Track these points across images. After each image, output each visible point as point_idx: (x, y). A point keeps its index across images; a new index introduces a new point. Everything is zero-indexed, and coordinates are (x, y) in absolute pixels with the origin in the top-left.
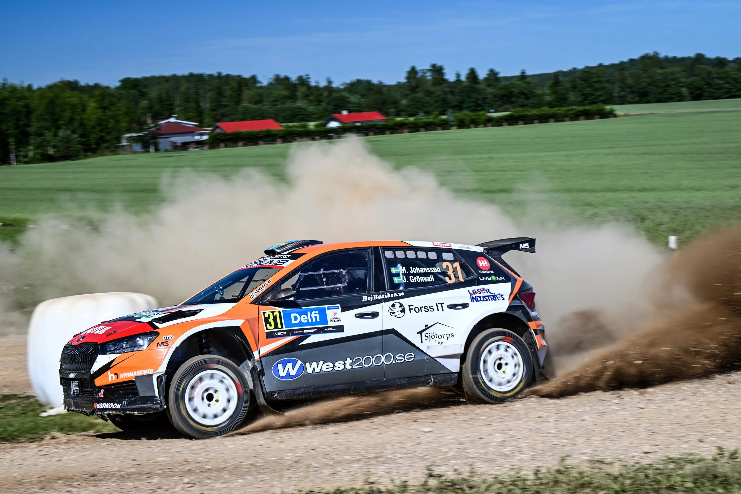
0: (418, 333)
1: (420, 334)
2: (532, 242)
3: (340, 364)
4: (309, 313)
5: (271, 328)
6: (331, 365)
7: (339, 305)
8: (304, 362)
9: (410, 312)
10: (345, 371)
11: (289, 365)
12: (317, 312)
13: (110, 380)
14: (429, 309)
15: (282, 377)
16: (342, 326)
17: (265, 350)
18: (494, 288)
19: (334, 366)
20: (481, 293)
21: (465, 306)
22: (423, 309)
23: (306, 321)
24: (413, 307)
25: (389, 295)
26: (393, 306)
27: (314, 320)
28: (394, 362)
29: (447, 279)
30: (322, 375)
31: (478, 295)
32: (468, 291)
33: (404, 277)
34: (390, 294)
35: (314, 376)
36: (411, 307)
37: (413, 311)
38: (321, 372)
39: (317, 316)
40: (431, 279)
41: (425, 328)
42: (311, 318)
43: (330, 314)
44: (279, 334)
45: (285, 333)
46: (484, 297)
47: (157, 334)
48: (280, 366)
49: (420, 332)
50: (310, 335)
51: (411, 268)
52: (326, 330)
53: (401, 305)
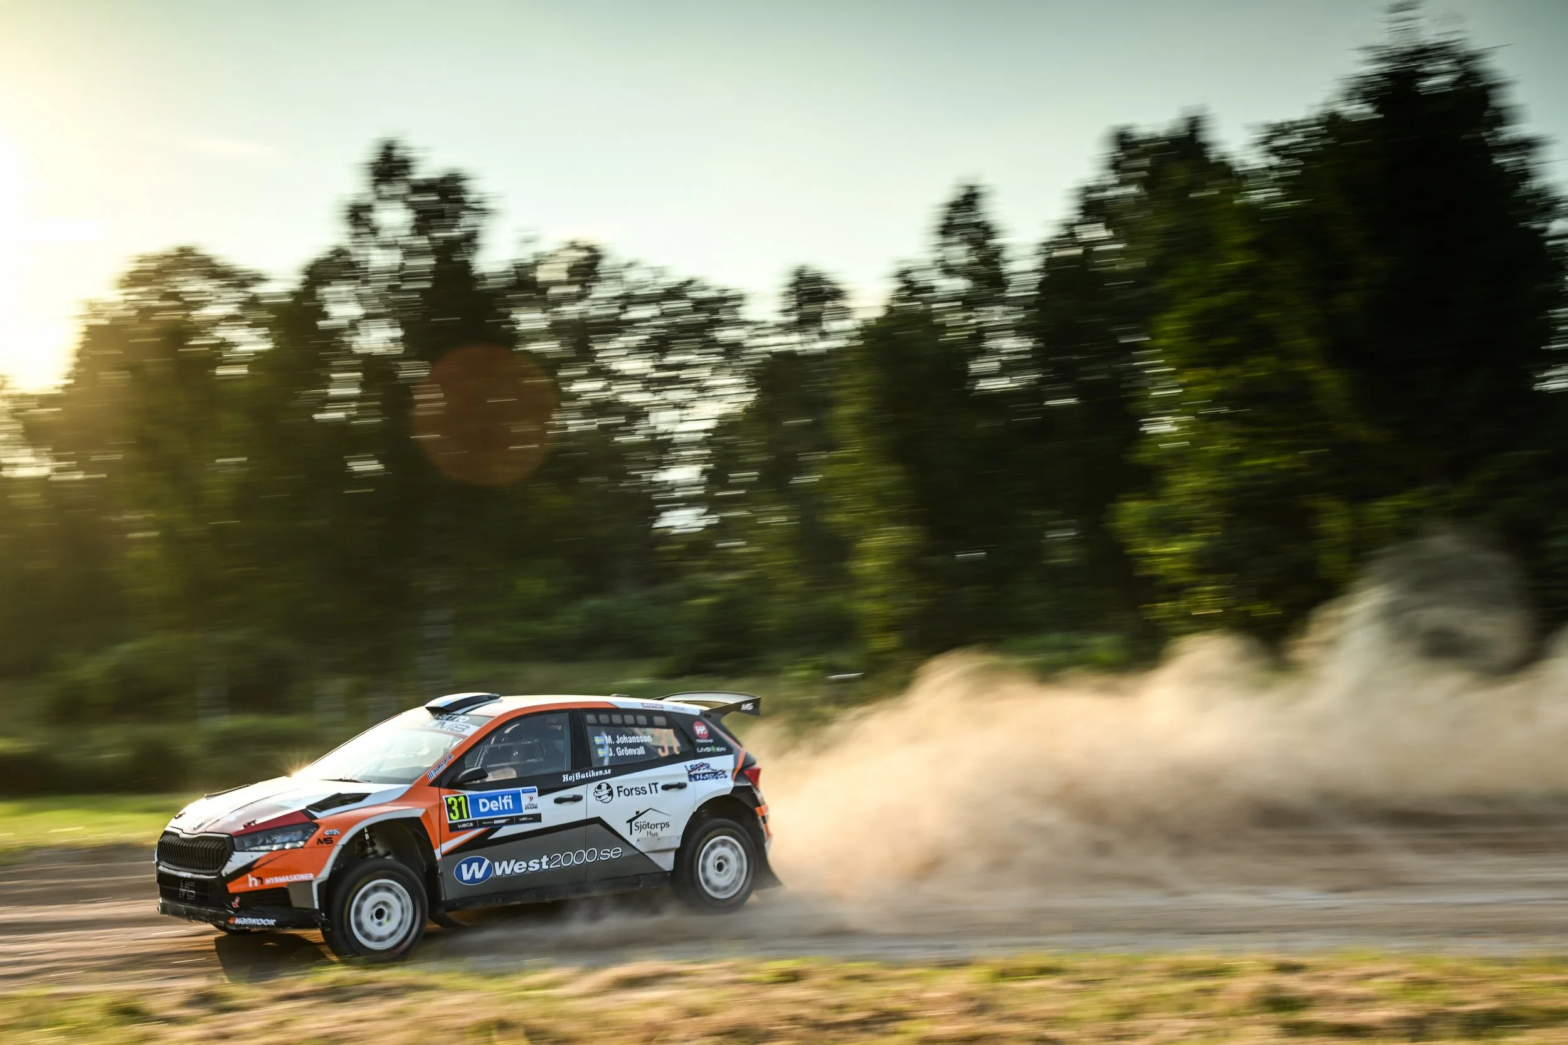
0: (627, 822)
1: (629, 824)
2: (755, 701)
3: (534, 863)
4: (500, 798)
5: (455, 818)
6: (524, 864)
7: (536, 787)
8: (493, 861)
9: (619, 796)
10: (540, 873)
11: (475, 866)
12: (510, 797)
13: (250, 885)
14: (640, 790)
15: (466, 882)
16: (540, 815)
17: (447, 846)
18: (716, 763)
19: (528, 866)
20: (699, 770)
21: (681, 786)
22: (633, 791)
23: (497, 809)
24: (623, 789)
25: (593, 774)
26: (599, 787)
27: (506, 808)
28: (598, 859)
29: (660, 750)
30: (513, 878)
31: (697, 772)
32: (685, 766)
33: (610, 749)
34: (595, 771)
35: (505, 879)
36: (620, 789)
37: (622, 794)
38: (513, 874)
39: (510, 801)
40: (641, 751)
41: (635, 815)
42: (503, 804)
43: (525, 799)
44: (464, 825)
45: (471, 825)
46: (704, 774)
47: (317, 826)
48: (464, 867)
49: (630, 821)
50: (500, 826)
51: (618, 736)
52: (520, 820)
53: (609, 787)
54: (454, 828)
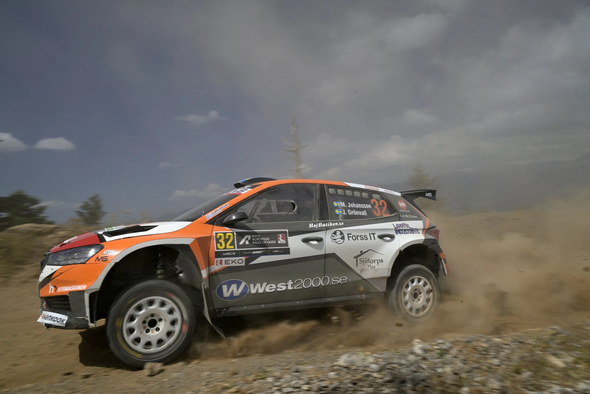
0: (354, 258)
1: (355, 259)
2: (433, 192)
3: (282, 285)
5: (221, 248)
6: (274, 286)
7: (287, 230)
8: (248, 283)
9: (349, 240)
10: (286, 292)
11: (234, 286)
13: (50, 292)
14: (363, 237)
15: (226, 298)
16: (289, 249)
18: (412, 224)
19: (277, 287)
20: (402, 227)
21: (391, 236)
22: (359, 237)
24: (351, 236)
25: (331, 224)
26: (335, 233)
28: (330, 284)
31: (401, 228)
32: (393, 224)
33: (344, 210)
34: (332, 223)
36: (349, 235)
37: (351, 239)
38: (264, 293)
40: (364, 213)
41: (360, 253)
44: (229, 254)
45: (234, 253)
46: (405, 230)
47: (102, 247)
48: (225, 287)
49: (356, 257)
50: (258, 256)
51: (349, 203)
52: (274, 252)
53: (341, 233)
54: (219, 254)
